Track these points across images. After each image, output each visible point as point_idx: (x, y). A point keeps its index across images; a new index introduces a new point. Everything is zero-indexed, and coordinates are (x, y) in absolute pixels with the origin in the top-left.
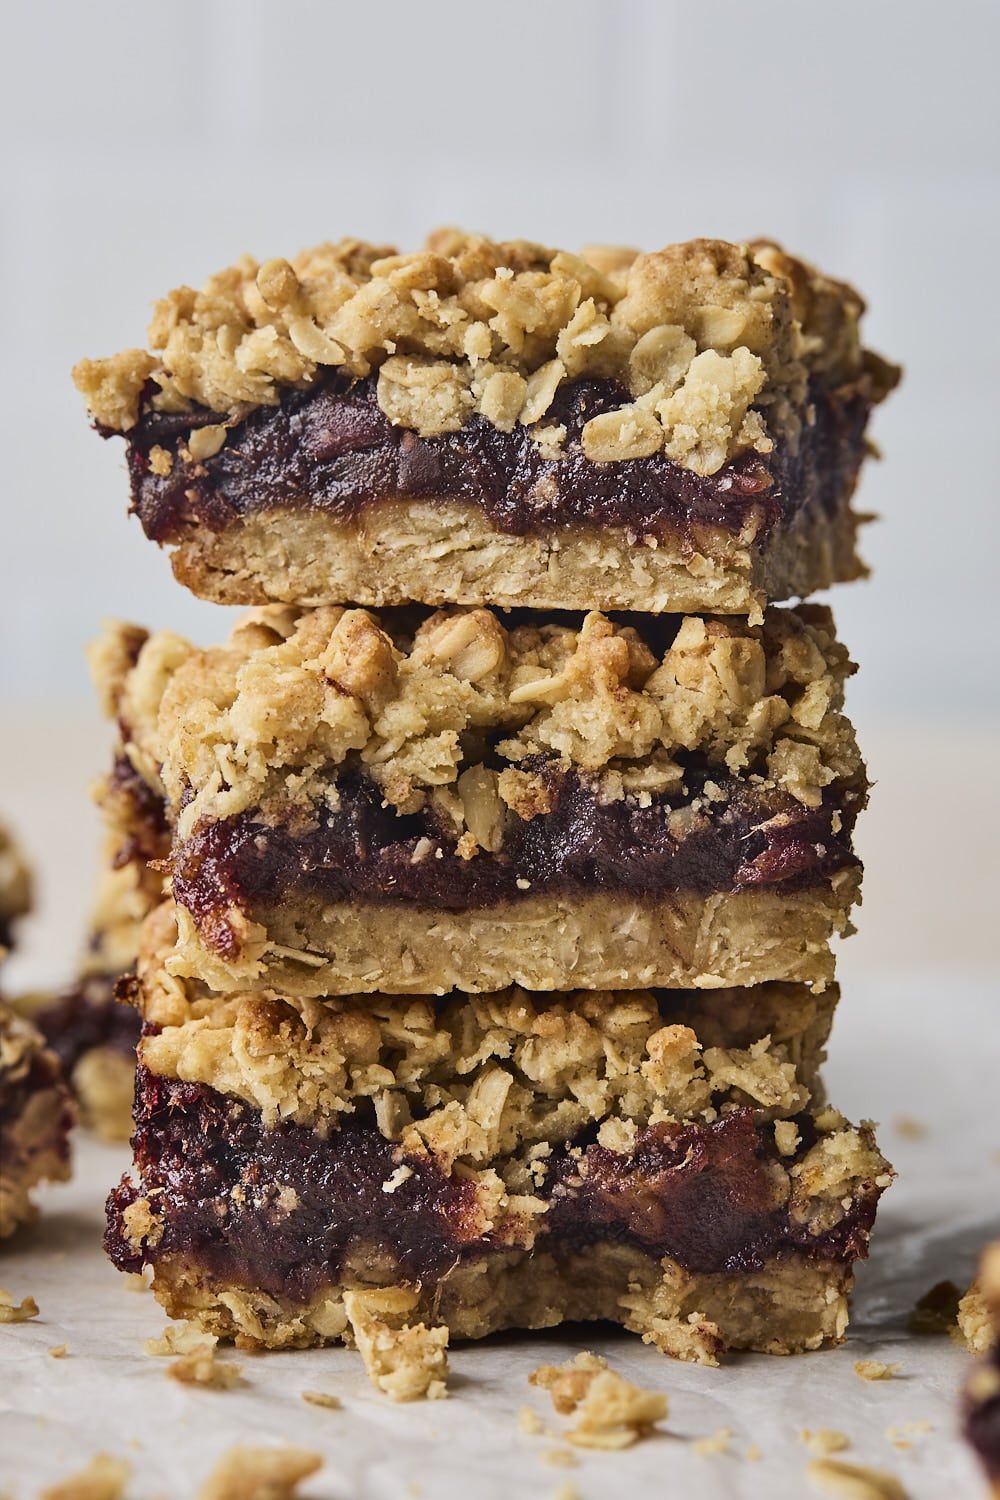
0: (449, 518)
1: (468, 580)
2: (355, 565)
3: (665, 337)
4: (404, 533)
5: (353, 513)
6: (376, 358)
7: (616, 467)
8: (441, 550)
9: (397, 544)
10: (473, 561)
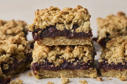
0: (63, 38)
1: (65, 43)
2: (54, 42)
3: (81, 20)
4: (59, 39)
5: (54, 38)
6: (56, 24)
7: (79, 33)
8: (62, 41)
9: (58, 40)
10: (65, 41)
